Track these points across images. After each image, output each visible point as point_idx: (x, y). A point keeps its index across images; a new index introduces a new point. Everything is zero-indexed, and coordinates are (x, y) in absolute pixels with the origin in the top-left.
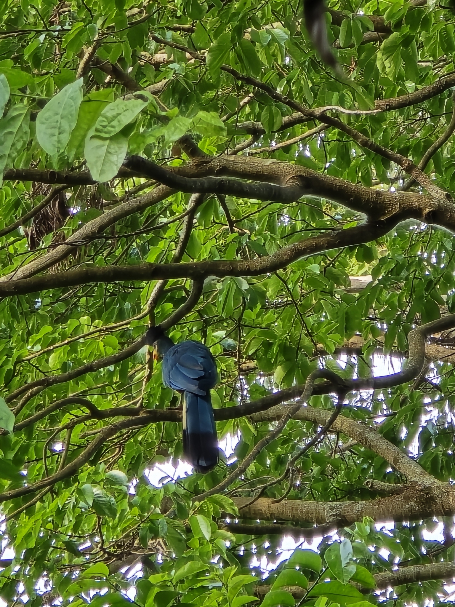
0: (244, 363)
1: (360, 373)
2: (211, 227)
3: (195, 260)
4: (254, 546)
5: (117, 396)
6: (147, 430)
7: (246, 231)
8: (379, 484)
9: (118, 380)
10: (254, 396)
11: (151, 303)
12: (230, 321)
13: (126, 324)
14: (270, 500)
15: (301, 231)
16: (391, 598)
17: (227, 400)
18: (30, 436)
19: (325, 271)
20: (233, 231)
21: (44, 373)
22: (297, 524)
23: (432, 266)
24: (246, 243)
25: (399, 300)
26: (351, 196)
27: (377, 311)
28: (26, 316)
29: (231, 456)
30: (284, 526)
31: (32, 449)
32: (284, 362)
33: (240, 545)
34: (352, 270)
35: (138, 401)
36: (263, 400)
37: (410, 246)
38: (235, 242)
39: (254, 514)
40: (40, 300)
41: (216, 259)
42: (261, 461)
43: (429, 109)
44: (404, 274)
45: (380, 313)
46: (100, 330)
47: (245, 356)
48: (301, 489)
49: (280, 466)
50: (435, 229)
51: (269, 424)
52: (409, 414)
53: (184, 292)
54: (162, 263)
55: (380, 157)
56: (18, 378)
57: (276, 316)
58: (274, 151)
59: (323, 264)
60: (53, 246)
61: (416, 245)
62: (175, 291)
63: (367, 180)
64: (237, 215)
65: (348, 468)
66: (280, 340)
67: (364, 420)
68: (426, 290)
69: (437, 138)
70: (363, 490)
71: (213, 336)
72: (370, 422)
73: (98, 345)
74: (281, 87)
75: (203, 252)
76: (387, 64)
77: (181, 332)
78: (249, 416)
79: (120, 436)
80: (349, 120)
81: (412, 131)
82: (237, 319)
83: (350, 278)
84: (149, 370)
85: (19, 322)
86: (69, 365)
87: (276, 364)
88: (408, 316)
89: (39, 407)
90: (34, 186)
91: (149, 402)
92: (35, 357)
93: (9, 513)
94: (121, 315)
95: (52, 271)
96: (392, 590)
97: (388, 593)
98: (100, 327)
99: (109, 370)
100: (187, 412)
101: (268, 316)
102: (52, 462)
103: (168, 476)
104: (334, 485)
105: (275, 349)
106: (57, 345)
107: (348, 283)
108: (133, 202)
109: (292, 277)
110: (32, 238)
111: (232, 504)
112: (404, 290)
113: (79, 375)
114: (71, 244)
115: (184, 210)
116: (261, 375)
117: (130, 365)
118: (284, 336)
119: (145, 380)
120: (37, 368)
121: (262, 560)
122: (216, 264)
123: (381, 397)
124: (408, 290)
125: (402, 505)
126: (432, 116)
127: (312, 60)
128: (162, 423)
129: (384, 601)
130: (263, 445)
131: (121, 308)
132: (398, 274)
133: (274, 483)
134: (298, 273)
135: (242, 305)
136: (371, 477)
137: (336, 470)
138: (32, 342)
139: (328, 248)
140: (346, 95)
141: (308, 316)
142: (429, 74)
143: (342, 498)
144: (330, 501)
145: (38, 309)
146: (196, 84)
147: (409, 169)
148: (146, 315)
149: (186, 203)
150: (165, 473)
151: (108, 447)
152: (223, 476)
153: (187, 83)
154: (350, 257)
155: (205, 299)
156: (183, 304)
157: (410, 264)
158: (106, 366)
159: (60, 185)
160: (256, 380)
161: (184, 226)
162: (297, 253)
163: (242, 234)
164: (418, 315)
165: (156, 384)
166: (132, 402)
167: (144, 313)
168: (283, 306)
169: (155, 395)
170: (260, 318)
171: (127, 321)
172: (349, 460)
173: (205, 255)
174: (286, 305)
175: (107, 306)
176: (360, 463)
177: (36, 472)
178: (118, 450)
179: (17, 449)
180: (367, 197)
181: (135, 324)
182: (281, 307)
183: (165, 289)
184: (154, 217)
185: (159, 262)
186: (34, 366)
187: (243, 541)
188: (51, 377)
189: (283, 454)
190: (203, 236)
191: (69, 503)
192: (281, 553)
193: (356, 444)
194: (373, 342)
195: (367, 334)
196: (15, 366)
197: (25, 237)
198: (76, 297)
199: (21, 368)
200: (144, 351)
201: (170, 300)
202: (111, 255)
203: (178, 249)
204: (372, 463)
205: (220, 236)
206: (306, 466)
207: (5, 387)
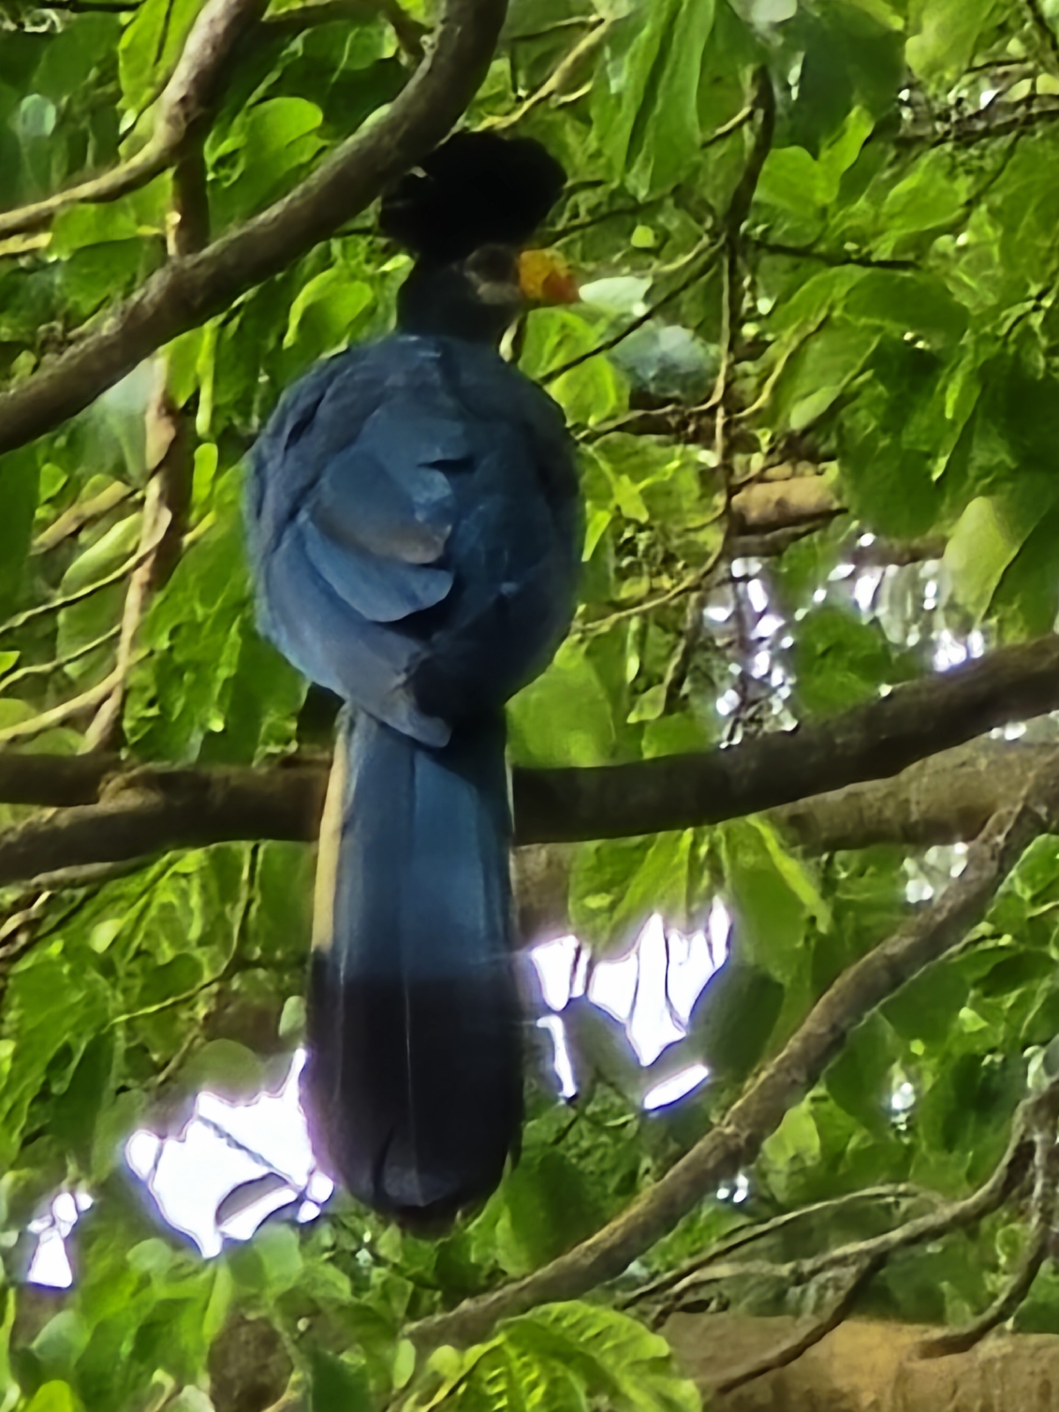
0: (761, 479)
6: (150, 888)
10: (818, 682)
11: (183, 101)
12: (673, 220)
13: (27, 227)
14: (911, 1335)
17: (649, 709)
29: (669, 1058)
32: (1012, 475)
35: (94, 711)
36: (875, 713)
42: (857, 1092)
47: (764, 437)
49: (972, 1118)
51: (909, 865)
53: (390, 31)
57: (963, 187)
62: (339, 23)
66: (981, 340)
77: (371, 280)
78: (785, 810)
82: (719, 202)
84: (166, 517)
87: (956, 486)
91: (165, 712)
100: (345, 828)
101: (915, 193)
103: (278, 1180)
105: (953, 395)
111: (660, 1365)
116: (860, 558)
117: (51, 479)
118: (1017, 311)
119: (139, 578)
128: (245, 846)
130: (867, 994)
133: (934, 1233)
135: (750, 116)
148: (151, 172)
150: (257, 1158)
152: (613, 1183)
155: (522, 79)
156: (383, 111)
160: (829, 585)
165: (207, 600)
166: (55, 714)
167: (137, 160)
168: (1006, 129)
169: (202, 668)
170: (862, 203)
171: (32, 209)
174: (1024, 121)
181: (82, 228)
182: (992, 135)
183: (270, 12)
189: (992, 1051)
200: (136, 395)
201: (305, 81)
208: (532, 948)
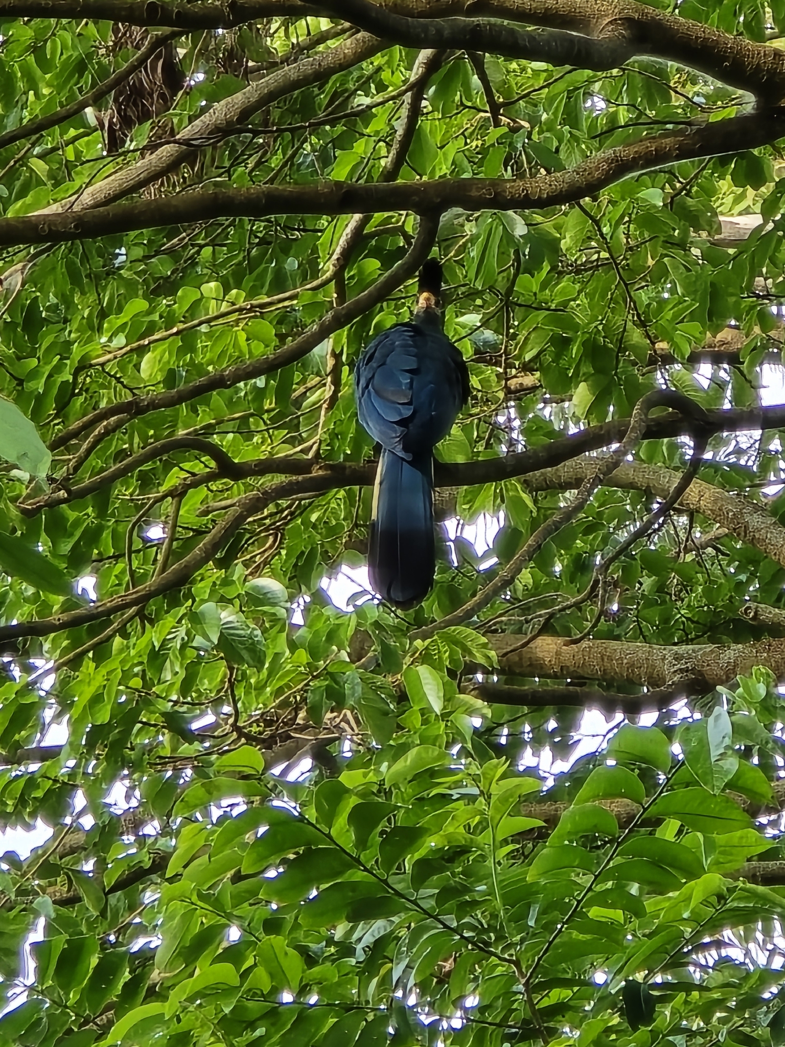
0: (515, 377)
1: (736, 399)
2: (457, 114)
3: (425, 178)
4: (527, 728)
5: (270, 437)
6: (328, 502)
7: (523, 123)
8: (770, 612)
9: (273, 405)
10: (533, 439)
11: (338, 259)
12: (488, 296)
13: (291, 298)
14: (561, 640)
15: (627, 125)
17: (481, 447)
18: (102, 512)
19: (672, 203)
20: (497, 124)
21: (131, 390)
22: (610, 687)
24: (523, 147)
26: (726, 59)
27: (770, 281)
28: (98, 280)
29: (486, 555)
30: (586, 689)
31: (106, 535)
32: (593, 375)
33: (500, 725)
34: (722, 204)
35: (311, 447)
36: (550, 447)
38: (502, 143)
39: (531, 665)
40: (123, 251)
41: (465, 176)
42: (544, 565)
45: (777, 286)
46: (240, 310)
47: (517, 363)
48: (619, 619)
49: (579, 574)
51: (560, 496)
53: (401, 238)
54: (361, 181)
56: (81, 399)
57: (577, 286)
59: (668, 188)
60: (152, 147)
62: (385, 236)
63: (755, 29)
64: (507, 91)
65: (709, 581)
66: (585, 333)
67: (741, 488)
70: (738, 622)
71: (457, 324)
72: (754, 494)
73: (236, 337)
75: (440, 163)
77: (396, 315)
78: (523, 477)
79: (276, 513)
82: (503, 292)
83: (720, 217)
84: (333, 388)
85: (83, 293)
86: (180, 374)
87: (576, 379)
89: (120, 455)
90: (116, 31)
91: (333, 449)
92: (115, 358)
93: (61, 657)
94: (280, 283)
95: (150, 194)
97: (783, 821)
98: (241, 303)
99: (255, 387)
100: (381, 483)
101: (563, 288)
102: (144, 561)
103: (366, 592)
104: (682, 612)
105: (575, 350)
106: (156, 337)
107: (714, 227)
108: (305, 65)
109: (610, 213)
110: (111, 131)
111: (485, 646)
113: (199, 393)
114: (186, 142)
115: (405, 82)
116: (546, 401)
117: (297, 377)
118: (594, 325)
119: (325, 406)
120: (118, 380)
121: (542, 753)
122: (465, 185)
123: (776, 445)
128: (356, 488)
129: (775, 837)
130: (547, 534)
131: (280, 269)
133: (569, 607)
134: (623, 205)
135: (513, 265)
136: (754, 599)
137: (687, 584)
138: (108, 330)
139: (678, 158)
141: (639, 289)
143: (697, 637)
144: (675, 644)
145: (119, 268)
148: (328, 281)
149: (409, 68)
150: (359, 586)
151: (253, 533)
152: (470, 592)
154: (721, 177)
155: (442, 253)
156: (399, 262)
158: (251, 378)
159: (167, 30)
160: (537, 410)
161: (404, 112)
162: (620, 168)
163: (515, 130)
165: (345, 413)
166: (300, 448)
167: (324, 277)
168: (590, 269)
169: (344, 434)
170: (547, 291)
171: (292, 292)
172: (712, 565)
173: (444, 167)
174: (596, 266)
175: (253, 264)
176: (733, 571)
177: (113, 580)
178: (271, 539)
179: (78, 534)
180: (755, 62)
181: (307, 298)
182: (586, 270)
183: (365, 232)
184: (346, 95)
185: (354, 180)
186: (112, 376)
187: (506, 717)
188: (144, 398)
189: (586, 553)
190: (441, 131)
191: (174, 638)
192: (579, 740)
193: (726, 535)
194: (762, 340)
195: (750, 325)
196: (75, 375)
197: (97, 130)
198: (193, 246)
199: (88, 380)
200: (324, 350)
201: (375, 253)
202: (261, 167)
203: (391, 155)
204: (756, 571)
205: (472, 133)
206: (629, 576)
207: (57, 416)
208: (444, 521)
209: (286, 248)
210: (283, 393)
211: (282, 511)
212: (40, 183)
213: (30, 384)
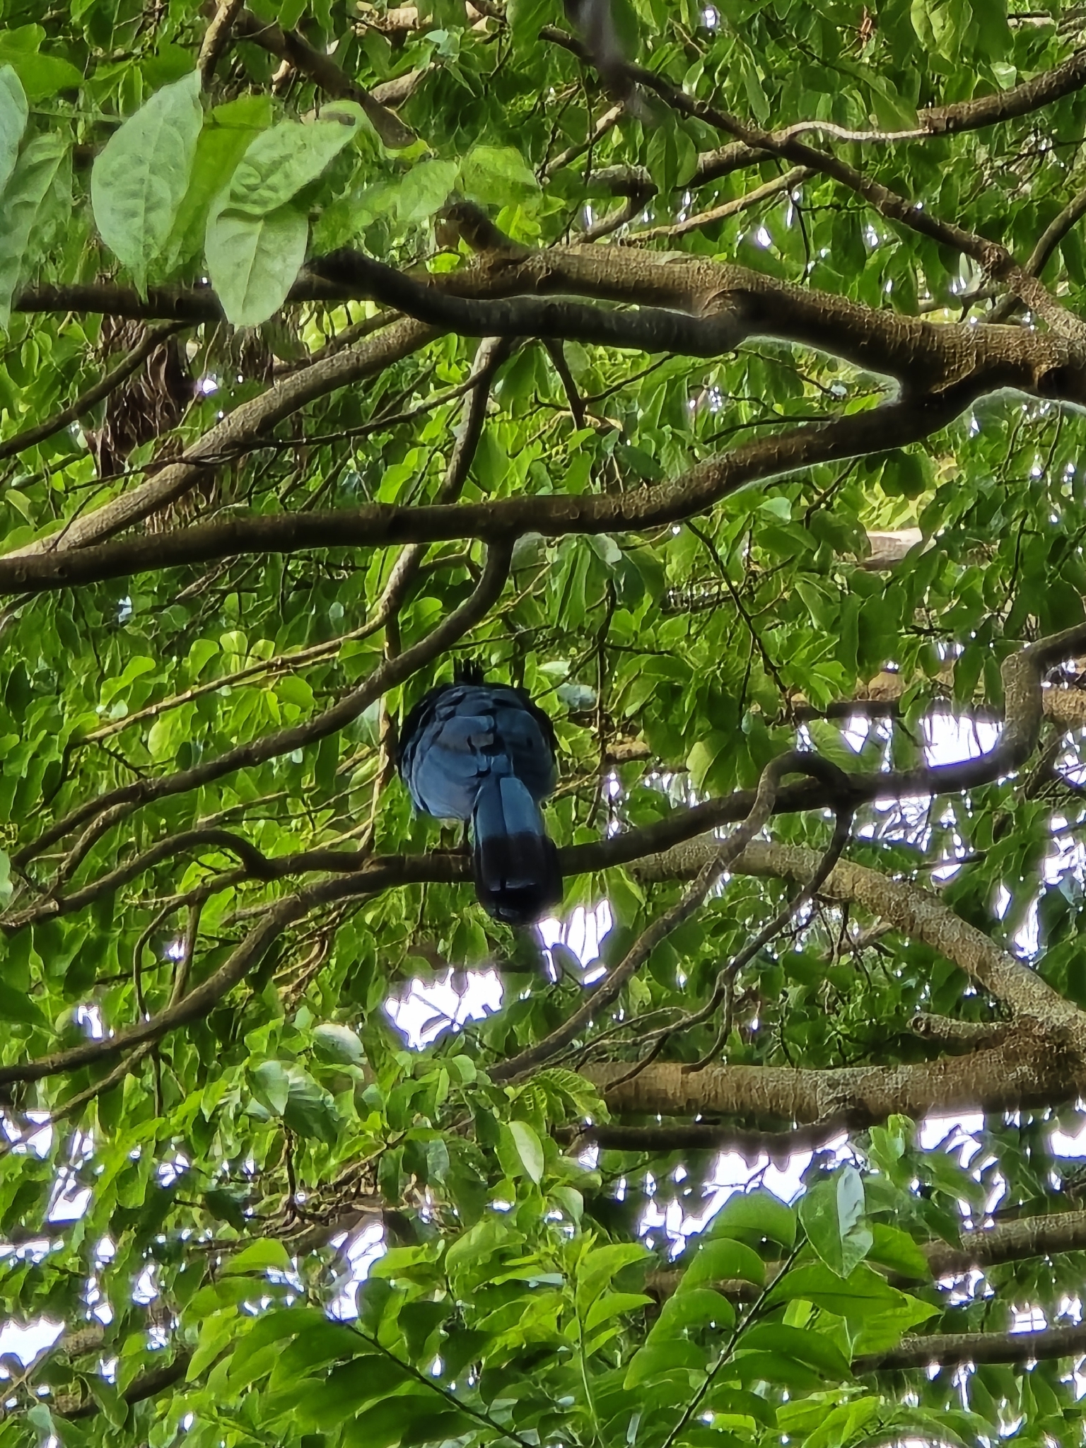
0: (621, 743)
1: (896, 760)
2: (531, 414)
3: (493, 496)
4: (650, 1178)
5: (312, 820)
6: (387, 898)
7: (613, 422)
8: (945, 1024)
9: (313, 784)
10: (639, 812)
11: (389, 600)
13: (331, 650)
15: (750, 424)
16: (979, 1295)
18: (105, 922)
19: (808, 518)
20: (581, 425)
21: (136, 770)
22: (750, 1123)
23: (1064, 502)
24: (615, 452)
25: (987, 587)
26: (863, 337)
27: (934, 612)
28: (94, 637)
29: (592, 964)
30: (719, 1127)
31: (112, 951)
32: (711, 732)
33: (617, 1176)
34: (878, 516)
35: (362, 833)
37: (1011, 455)
38: (588, 449)
39: (650, 1100)
40: (128, 601)
41: (542, 492)
42: (663, 974)
43: (1050, 128)
44: (996, 522)
45: (943, 617)
46: (269, 666)
47: (615, 721)
48: (759, 1039)
50: (1071, 414)
52: (1014, 855)
53: (468, 570)
54: (415, 503)
55: (934, 246)
56: (75, 783)
58: (681, 234)
59: (804, 502)
60: (152, 469)
61: (1025, 454)
62: (447, 568)
63: (905, 299)
64: (593, 385)
65: (870, 988)
66: (698, 680)
67: (906, 871)
68: (1052, 559)
69: (1072, 196)
70: (908, 1038)
71: (541, 673)
72: (923, 878)
73: (265, 699)
74: (691, 81)
75: (512, 475)
76: (936, 19)
78: (629, 863)
79: (322, 916)
80: (857, 156)
81: (1013, 181)
82: (595, 632)
83: (870, 534)
84: (387, 759)
85: (78, 655)
86: (197, 749)
87: (689, 738)
88: (1007, 623)
89: (124, 850)
90: (106, 328)
91: (389, 833)
92: (115, 731)
94: (322, 631)
95: (153, 525)
96: (981, 1276)
97: (972, 1284)
98: (270, 658)
99: (290, 761)
102: (161, 979)
103: (443, 1016)
104: (838, 1028)
105: (687, 702)
106: (166, 702)
107: (861, 545)
108: (343, 359)
109: (726, 529)
110: (105, 454)
112: (998, 561)
113: (220, 773)
114: (196, 461)
115: (466, 375)
117: (343, 744)
118: (710, 670)
119: (378, 781)
120: (120, 758)
121: (669, 1209)
122: (543, 503)
123: (948, 816)
124: (1008, 561)
125: (1000, 1073)
126: (1058, 145)
127: (767, 17)
128: (421, 884)
129: (962, 1304)
131: (323, 616)
132: (983, 523)
133: (687, 1025)
134: (741, 520)
135: (606, 599)
136: (926, 1008)
137: (843, 993)
138: (106, 696)
139: (808, 461)
140: (850, 99)
141: (770, 629)
142: (1050, 44)
143: (859, 1058)
144: (829, 1068)
145: (124, 624)
146: (490, 80)
147: (1000, 270)
148: (377, 627)
149: (471, 359)
150: (436, 1009)
151: (294, 942)
153: (467, 77)
154: (869, 485)
155: (518, 587)
156: (466, 601)
157: (1012, 500)
158: (286, 752)
159: (167, 322)
161: (465, 414)
162: (734, 476)
163: (604, 431)
164: (1032, 618)
166: (347, 835)
167: (372, 623)
168: (710, 605)
169: (403, 816)
170: (651, 630)
171: (332, 643)
172: (874, 968)
173: (518, 481)
174: (717, 601)
175: (288, 612)
176: (899, 974)
177: (121, 1004)
178: (316, 949)
179: (76, 950)
180: (899, 339)
181: (351, 649)
182: (704, 607)
183: (421, 565)
184: (398, 398)
185: (406, 500)
186: (112, 754)
187: (623, 1166)
188: (153, 781)
189: (716, 958)
190: (512, 434)
191: (226, 1103)
192: (715, 1192)
193: (890, 930)
194: (925, 687)
195: (911, 668)
196: (67, 755)
197: (86, 453)
198: (213, 592)
199: (83, 759)
200: (374, 713)
201: (435, 590)
202: (296, 491)
203: (450, 469)
204: (928, 974)
205: (551, 436)
206: (770, 986)
207: (45, 805)
208: (537, 921)
209: (330, 591)
210: (325, 768)
211: (330, 912)
212: (20, 520)
213: (11, 767)
